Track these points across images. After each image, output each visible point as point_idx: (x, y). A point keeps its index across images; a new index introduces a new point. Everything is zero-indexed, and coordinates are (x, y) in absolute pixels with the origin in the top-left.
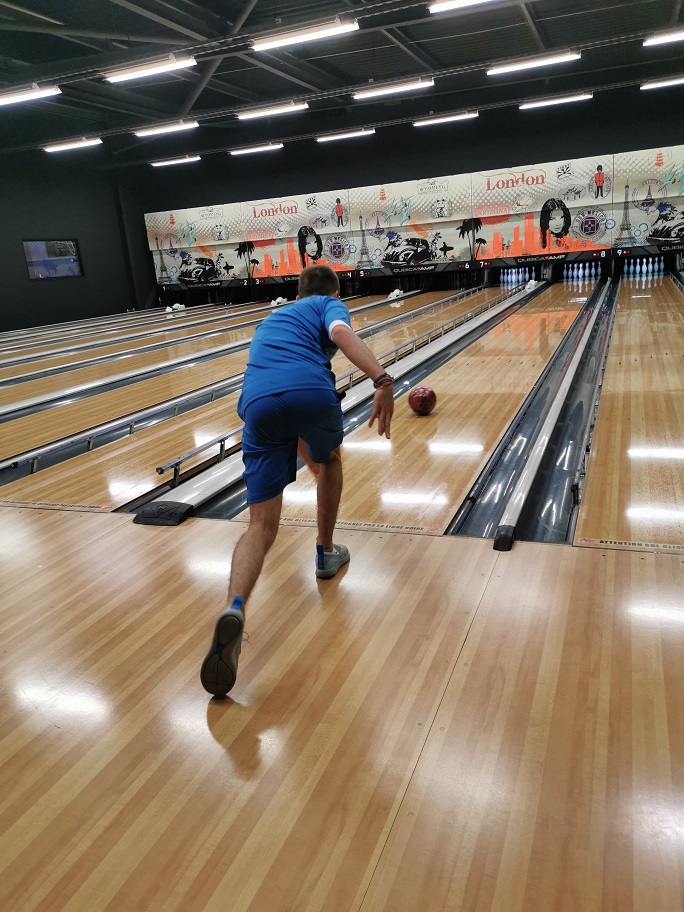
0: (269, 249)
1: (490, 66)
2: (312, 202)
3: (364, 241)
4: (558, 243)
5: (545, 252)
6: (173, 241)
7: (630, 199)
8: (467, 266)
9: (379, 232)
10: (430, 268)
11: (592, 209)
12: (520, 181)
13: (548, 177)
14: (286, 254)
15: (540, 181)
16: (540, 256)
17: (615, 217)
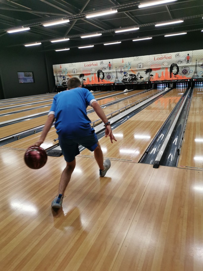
0: (89, 76)
1: (156, 24)
2: (102, 63)
3: (117, 75)
4: (175, 77)
5: (171, 79)
6: (61, 73)
7: (197, 64)
8: (147, 83)
9: (121, 72)
10: (136, 83)
11: (185, 67)
12: (164, 58)
13: (172, 57)
14: (94, 78)
15: (170, 58)
16: (170, 80)
17: (193, 69)
